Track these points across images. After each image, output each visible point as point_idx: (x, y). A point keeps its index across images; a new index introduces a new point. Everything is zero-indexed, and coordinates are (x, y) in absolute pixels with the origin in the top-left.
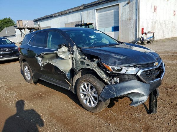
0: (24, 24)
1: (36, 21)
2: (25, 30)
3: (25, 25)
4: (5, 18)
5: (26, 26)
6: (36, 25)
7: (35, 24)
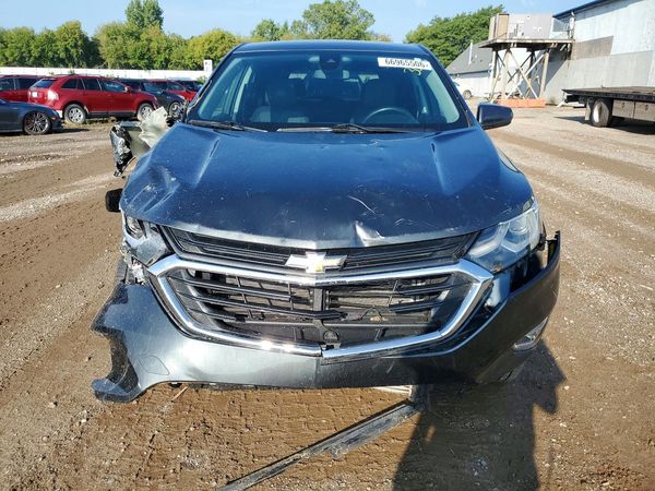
0: (511, 30)
1: (563, 16)
2: (509, 51)
3: (516, 31)
4: (486, 7)
5: (519, 34)
6: (558, 33)
7: (557, 28)
